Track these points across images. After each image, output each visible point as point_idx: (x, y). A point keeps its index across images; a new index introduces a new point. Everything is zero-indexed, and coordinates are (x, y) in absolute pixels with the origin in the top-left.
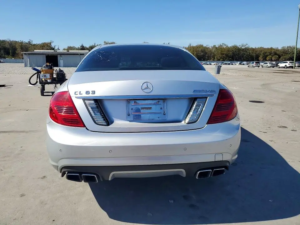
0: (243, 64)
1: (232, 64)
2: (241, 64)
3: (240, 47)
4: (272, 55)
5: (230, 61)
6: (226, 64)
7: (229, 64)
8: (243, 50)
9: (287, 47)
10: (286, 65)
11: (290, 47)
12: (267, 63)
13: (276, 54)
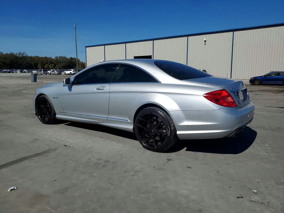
0: (24, 72)
1: (13, 72)
2: (22, 72)
3: (17, 55)
4: (48, 63)
5: (8, 68)
6: (5, 72)
7: (9, 72)
8: (22, 58)
9: (59, 57)
10: (71, 73)
11: (61, 57)
12: (54, 71)
13: (51, 63)
